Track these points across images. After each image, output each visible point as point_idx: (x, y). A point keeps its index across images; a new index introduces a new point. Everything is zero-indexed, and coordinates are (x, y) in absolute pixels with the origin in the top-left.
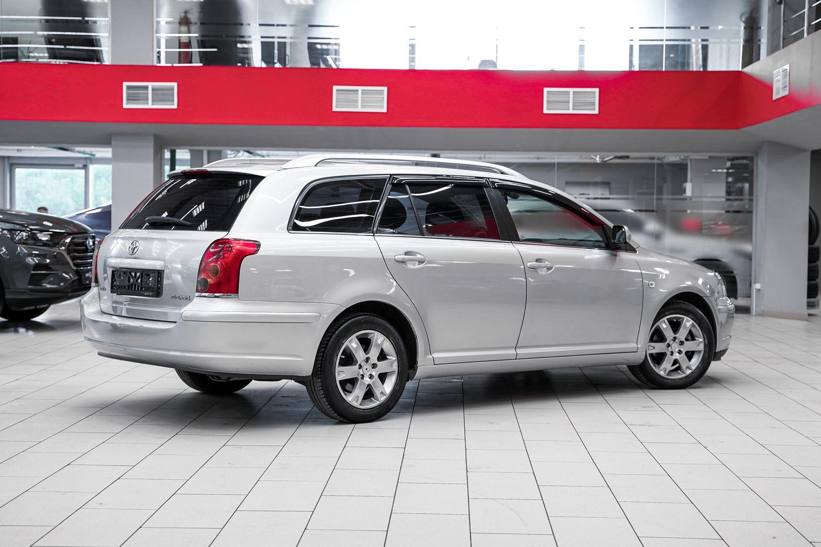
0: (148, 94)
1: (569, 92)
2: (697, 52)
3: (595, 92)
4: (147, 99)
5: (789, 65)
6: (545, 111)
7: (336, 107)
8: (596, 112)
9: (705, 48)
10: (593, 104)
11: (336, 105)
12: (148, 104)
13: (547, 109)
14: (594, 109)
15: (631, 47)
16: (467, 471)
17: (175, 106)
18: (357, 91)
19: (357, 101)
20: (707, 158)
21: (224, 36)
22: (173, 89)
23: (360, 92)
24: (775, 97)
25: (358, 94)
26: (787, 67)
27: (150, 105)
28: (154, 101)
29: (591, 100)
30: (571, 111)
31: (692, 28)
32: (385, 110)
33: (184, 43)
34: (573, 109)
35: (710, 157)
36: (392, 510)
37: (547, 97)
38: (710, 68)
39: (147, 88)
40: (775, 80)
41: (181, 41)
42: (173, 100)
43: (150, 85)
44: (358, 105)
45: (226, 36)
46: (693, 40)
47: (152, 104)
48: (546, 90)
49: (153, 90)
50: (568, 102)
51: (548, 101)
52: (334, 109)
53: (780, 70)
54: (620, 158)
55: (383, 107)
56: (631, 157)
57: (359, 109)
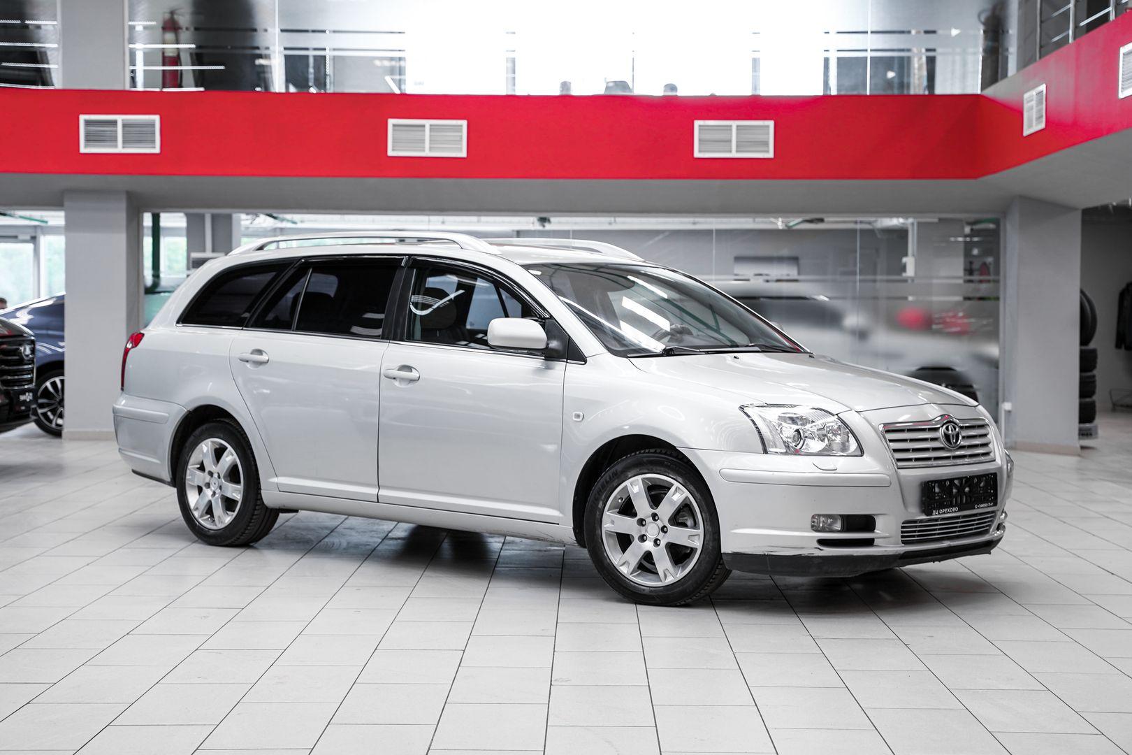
0: (116, 131)
1: (731, 126)
2: (920, 67)
3: (768, 126)
4: (116, 140)
5: (1045, 85)
6: (697, 154)
7: (393, 150)
8: (771, 155)
9: (931, 62)
10: (766, 144)
11: (393, 147)
12: (116, 146)
13: (700, 151)
14: (768, 152)
15: (827, 61)
16: (551, 684)
17: (157, 150)
18: (424, 126)
19: (423, 141)
20: (936, 220)
21: (229, 47)
22: (153, 125)
23: (427, 128)
24: (1026, 132)
25: (424, 131)
26: (1043, 88)
27: (120, 149)
28: (126, 142)
29: (762, 138)
30: (734, 155)
31: (913, 32)
32: (463, 154)
33: (170, 57)
34: (737, 151)
35: (940, 220)
36: (430, 745)
37: (700, 134)
38: (940, 90)
39: (114, 123)
40: (1026, 107)
41: (166, 55)
42: (153, 141)
43: (120, 118)
44: (424, 148)
45: (232, 48)
46: (915, 50)
47: (123, 147)
48: (697, 123)
49: (124, 126)
50: (730, 141)
51: (700, 140)
52: (390, 153)
53: (1034, 93)
54: (811, 221)
55: (460, 150)
56: (826, 219)
57: (427, 153)
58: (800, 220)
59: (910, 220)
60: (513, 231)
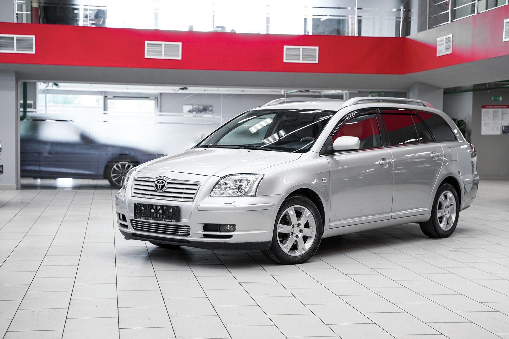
0: (14, 42)
1: (300, 49)
2: (353, 25)
3: (316, 49)
4: (13, 46)
5: (451, 35)
6: (285, 61)
7: (147, 55)
8: (317, 62)
9: (360, 22)
10: (315, 57)
11: (147, 54)
12: (14, 50)
13: (286, 59)
14: (315, 60)
15: (306, 19)
17: (34, 52)
18: (162, 45)
19: (161, 51)
20: (357, 92)
21: (61, 4)
22: (32, 40)
23: (163, 46)
24: (438, 55)
25: (162, 47)
26: (451, 36)
27: (15, 51)
28: (18, 48)
29: (313, 54)
30: (301, 61)
31: (349, 8)
32: (180, 58)
33: (35, 8)
34: (302, 60)
35: (359, 92)
37: (286, 52)
39: (13, 38)
40: (438, 44)
41: (33, 6)
42: (32, 48)
43: (15, 36)
44: (162, 54)
45: (63, 4)
46: (350, 16)
47: (17, 50)
48: (285, 47)
49: (17, 40)
50: (299, 55)
51: (286, 55)
52: (146, 57)
53: (444, 38)
54: (301, 91)
55: (178, 56)
56: (310, 91)
57: (163, 57)
58: (296, 90)
59: (346, 91)
60: (158, 93)
